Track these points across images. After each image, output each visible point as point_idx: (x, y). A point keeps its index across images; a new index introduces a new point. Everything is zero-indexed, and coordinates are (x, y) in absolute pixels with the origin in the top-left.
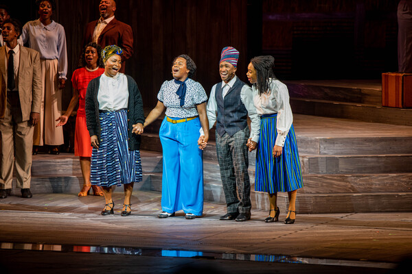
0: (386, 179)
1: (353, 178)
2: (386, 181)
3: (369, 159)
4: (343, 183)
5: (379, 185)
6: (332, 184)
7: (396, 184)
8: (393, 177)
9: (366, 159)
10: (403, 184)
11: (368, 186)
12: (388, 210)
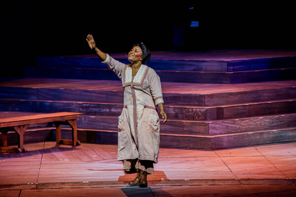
0: (257, 121)
1: (240, 121)
2: (258, 122)
3: (240, 107)
4: (234, 126)
5: (254, 125)
6: (228, 126)
7: (263, 124)
8: (261, 119)
9: (239, 107)
10: (267, 123)
11: (248, 127)
12: (267, 142)
